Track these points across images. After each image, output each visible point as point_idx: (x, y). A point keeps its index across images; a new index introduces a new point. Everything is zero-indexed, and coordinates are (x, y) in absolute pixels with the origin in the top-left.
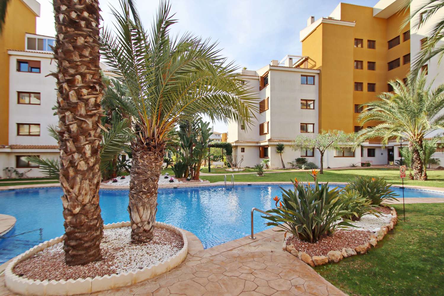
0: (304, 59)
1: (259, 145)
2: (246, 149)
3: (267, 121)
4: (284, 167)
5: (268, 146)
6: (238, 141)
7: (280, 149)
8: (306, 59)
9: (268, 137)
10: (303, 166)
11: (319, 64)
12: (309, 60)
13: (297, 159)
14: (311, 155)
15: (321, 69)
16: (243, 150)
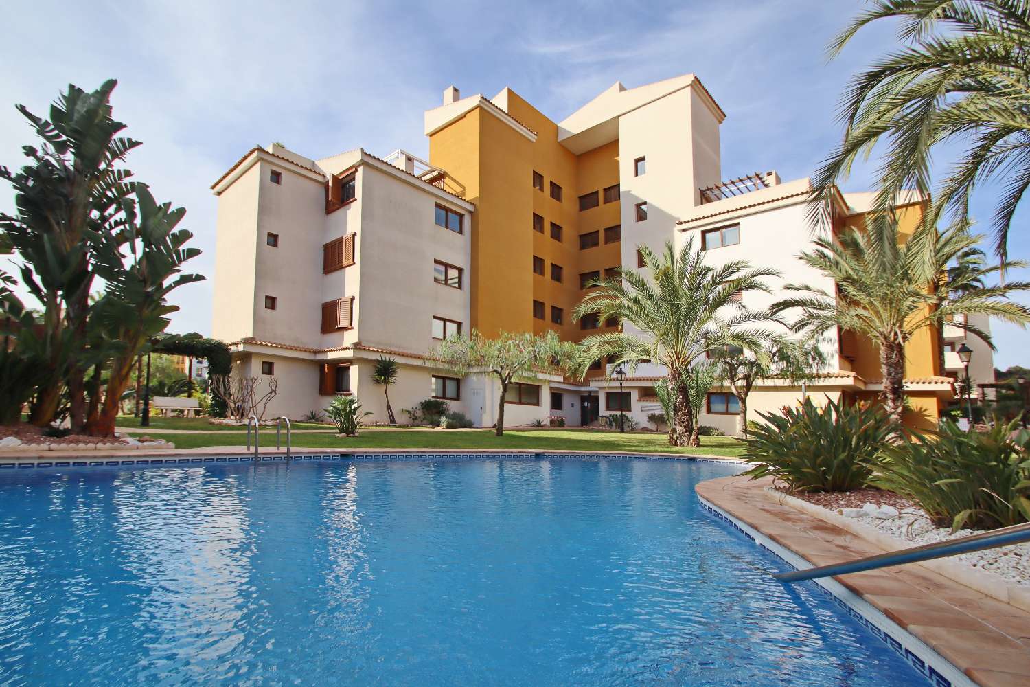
0: (435, 173)
1: (320, 357)
2: (278, 368)
3: (348, 294)
4: (393, 421)
5: (350, 361)
6: (253, 339)
7: (383, 372)
8: (441, 176)
9: (351, 337)
10: (443, 419)
11: (473, 192)
12: (447, 180)
13: (423, 401)
14: (454, 395)
15: (477, 204)
16: (268, 368)
